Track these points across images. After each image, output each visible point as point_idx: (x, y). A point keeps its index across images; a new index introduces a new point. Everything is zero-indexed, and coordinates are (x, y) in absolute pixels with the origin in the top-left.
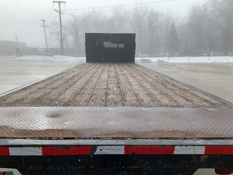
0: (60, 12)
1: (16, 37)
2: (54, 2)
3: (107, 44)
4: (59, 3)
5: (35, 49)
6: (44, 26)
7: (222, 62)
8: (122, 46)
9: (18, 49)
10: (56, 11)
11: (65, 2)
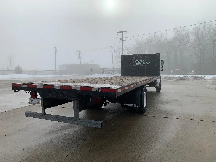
0: (122, 40)
1: (93, 61)
2: (118, 32)
3: (138, 62)
4: (122, 32)
6: (112, 51)
8: (149, 63)
10: (119, 39)
11: (127, 31)
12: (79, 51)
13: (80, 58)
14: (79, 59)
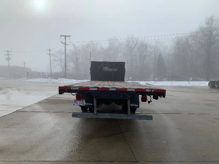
0: (65, 44)
1: (24, 63)
2: (61, 36)
4: (65, 36)
5: (43, 73)
6: (50, 54)
7: (200, 86)
8: (116, 70)
9: (28, 73)
10: (62, 43)
11: (70, 36)
12: (8, 52)
13: (9, 59)
14: (7, 60)
